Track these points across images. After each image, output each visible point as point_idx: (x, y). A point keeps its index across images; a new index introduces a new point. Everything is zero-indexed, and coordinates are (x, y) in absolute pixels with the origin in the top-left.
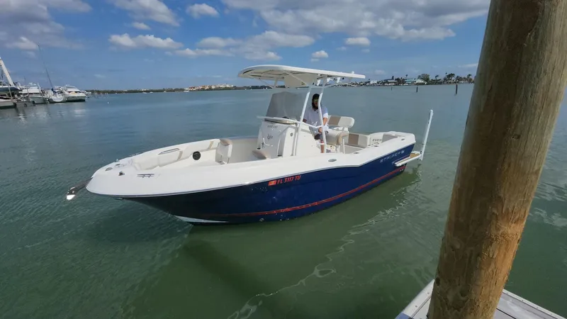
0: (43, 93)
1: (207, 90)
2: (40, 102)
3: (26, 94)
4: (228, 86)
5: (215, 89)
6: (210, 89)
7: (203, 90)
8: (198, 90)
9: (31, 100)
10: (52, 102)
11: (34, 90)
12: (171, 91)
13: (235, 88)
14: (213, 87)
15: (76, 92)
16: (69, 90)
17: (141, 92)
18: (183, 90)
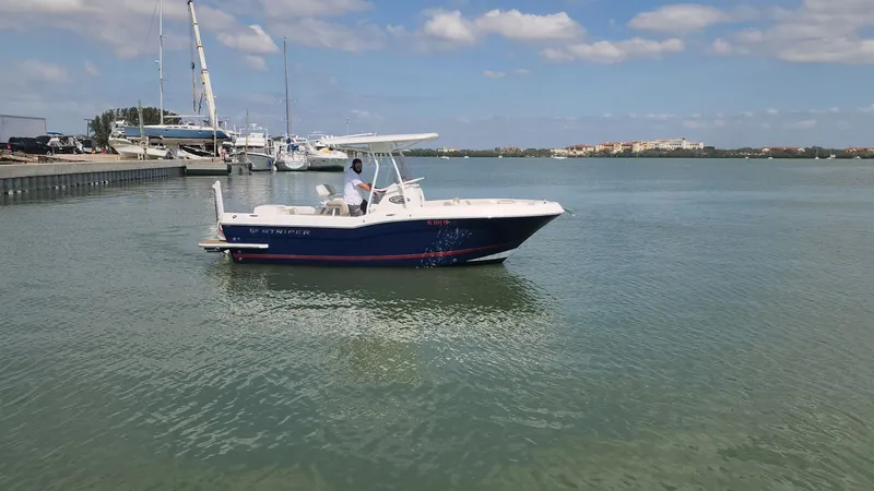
0: (271, 149)
1: (619, 155)
2: (260, 168)
3: (241, 147)
4: (686, 145)
5: (646, 154)
6: (628, 153)
7: (606, 154)
8: (592, 155)
9: (248, 161)
10: (282, 168)
11: (257, 140)
12: (516, 154)
13: (711, 153)
14: (638, 148)
17: (441, 154)
18: (546, 153)
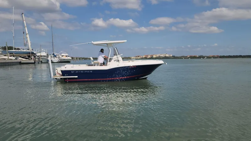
0: (48, 56)
2: (45, 62)
3: (39, 56)
4: (167, 55)
9: (41, 60)
11: (44, 54)
13: (174, 57)
15: (66, 56)
16: (63, 55)
